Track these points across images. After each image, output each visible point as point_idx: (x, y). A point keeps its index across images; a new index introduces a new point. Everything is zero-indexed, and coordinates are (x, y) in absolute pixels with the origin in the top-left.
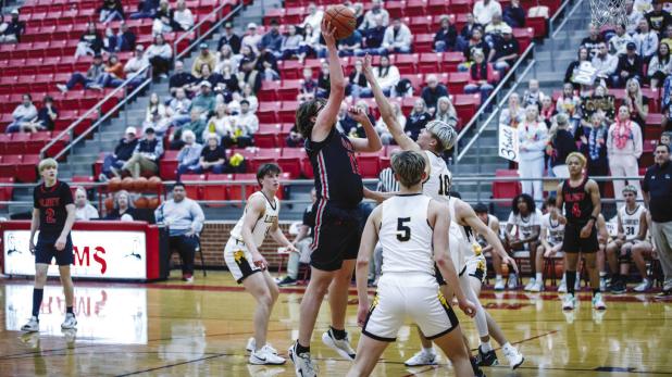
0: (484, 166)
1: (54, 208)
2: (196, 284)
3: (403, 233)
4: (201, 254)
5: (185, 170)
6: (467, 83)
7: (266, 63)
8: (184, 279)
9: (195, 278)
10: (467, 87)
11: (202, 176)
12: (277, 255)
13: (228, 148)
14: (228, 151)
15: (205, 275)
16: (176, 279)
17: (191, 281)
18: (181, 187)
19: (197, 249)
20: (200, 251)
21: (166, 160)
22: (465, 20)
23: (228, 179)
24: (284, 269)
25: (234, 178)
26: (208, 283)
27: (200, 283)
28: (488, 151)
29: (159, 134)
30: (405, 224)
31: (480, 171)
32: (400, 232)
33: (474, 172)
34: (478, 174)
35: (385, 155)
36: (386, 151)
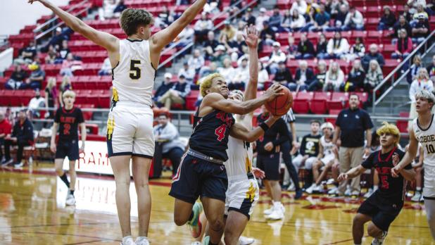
1: (71, 124)
3: (135, 73)
6: (394, 52)
7: (267, 36)
10: (394, 54)
16: (164, 178)
22: (402, 9)
28: (401, 99)
29: (189, 80)
30: (136, 65)
32: (132, 72)
33: (389, 112)
34: (391, 114)
35: (331, 99)
36: (331, 96)
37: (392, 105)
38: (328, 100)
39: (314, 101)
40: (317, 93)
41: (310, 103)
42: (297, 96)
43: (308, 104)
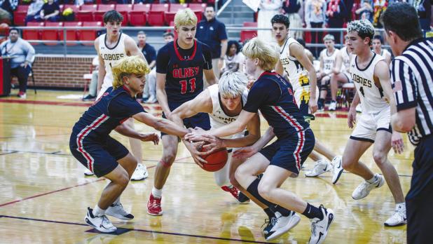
0: (237, 19)
2: (28, 100)
4: (33, 78)
5: (31, 19)
8: (18, 96)
9: (27, 95)
11: (42, 24)
12: (83, 80)
13: (61, 4)
14: (61, 6)
15: (36, 93)
16: (13, 96)
17: (24, 97)
18: (15, 31)
19: (30, 75)
20: (33, 75)
21: (19, 12)
23: (59, 26)
24: (88, 90)
25: (63, 25)
26: (38, 99)
27: (32, 99)
28: (239, 9)
31: (234, 23)
33: (230, 23)
34: (232, 25)
35: (169, 10)
36: (169, 7)
37: (232, 15)
38: (166, 12)
39: (151, 13)
40: (153, 5)
41: (147, 15)
42: (133, 8)
43: (145, 16)
